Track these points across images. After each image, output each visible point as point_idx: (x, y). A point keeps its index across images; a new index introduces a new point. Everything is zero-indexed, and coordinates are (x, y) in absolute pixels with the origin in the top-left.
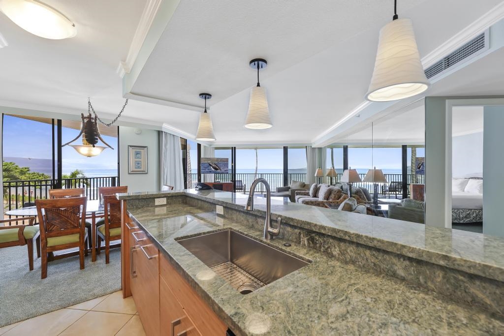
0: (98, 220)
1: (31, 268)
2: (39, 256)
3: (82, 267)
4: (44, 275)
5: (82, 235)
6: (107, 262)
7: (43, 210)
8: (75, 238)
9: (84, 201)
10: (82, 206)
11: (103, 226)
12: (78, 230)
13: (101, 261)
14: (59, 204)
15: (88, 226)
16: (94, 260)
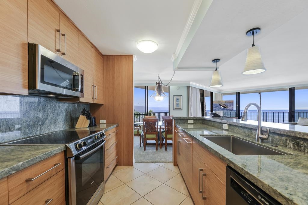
0: (162, 130)
1: (141, 146)
2: (142, 143)
3: (157, 150)
4: (145, 150)
5: (157, 136)
6: (166, 150)
7: (145, 123)
8: (154, 136)
9: (157, 120)
10: (157, 122)
11: (165, 133)
12: (155, 133)
13: (164, 149)
14: (150, 121)
15: (158, 132)
16: (161, 148)
